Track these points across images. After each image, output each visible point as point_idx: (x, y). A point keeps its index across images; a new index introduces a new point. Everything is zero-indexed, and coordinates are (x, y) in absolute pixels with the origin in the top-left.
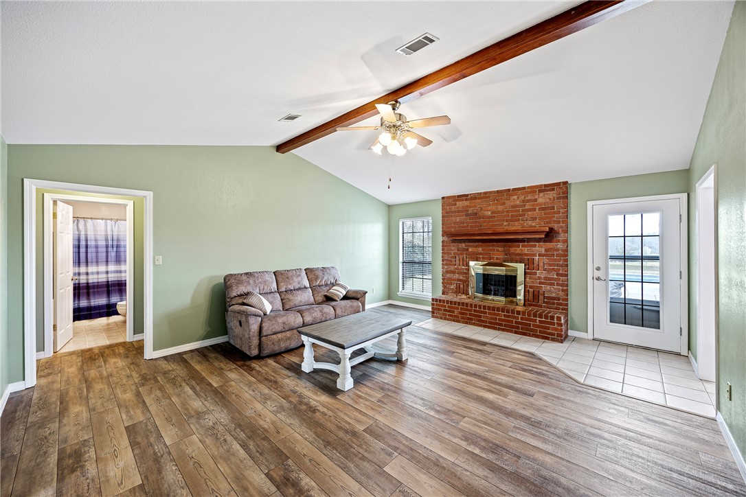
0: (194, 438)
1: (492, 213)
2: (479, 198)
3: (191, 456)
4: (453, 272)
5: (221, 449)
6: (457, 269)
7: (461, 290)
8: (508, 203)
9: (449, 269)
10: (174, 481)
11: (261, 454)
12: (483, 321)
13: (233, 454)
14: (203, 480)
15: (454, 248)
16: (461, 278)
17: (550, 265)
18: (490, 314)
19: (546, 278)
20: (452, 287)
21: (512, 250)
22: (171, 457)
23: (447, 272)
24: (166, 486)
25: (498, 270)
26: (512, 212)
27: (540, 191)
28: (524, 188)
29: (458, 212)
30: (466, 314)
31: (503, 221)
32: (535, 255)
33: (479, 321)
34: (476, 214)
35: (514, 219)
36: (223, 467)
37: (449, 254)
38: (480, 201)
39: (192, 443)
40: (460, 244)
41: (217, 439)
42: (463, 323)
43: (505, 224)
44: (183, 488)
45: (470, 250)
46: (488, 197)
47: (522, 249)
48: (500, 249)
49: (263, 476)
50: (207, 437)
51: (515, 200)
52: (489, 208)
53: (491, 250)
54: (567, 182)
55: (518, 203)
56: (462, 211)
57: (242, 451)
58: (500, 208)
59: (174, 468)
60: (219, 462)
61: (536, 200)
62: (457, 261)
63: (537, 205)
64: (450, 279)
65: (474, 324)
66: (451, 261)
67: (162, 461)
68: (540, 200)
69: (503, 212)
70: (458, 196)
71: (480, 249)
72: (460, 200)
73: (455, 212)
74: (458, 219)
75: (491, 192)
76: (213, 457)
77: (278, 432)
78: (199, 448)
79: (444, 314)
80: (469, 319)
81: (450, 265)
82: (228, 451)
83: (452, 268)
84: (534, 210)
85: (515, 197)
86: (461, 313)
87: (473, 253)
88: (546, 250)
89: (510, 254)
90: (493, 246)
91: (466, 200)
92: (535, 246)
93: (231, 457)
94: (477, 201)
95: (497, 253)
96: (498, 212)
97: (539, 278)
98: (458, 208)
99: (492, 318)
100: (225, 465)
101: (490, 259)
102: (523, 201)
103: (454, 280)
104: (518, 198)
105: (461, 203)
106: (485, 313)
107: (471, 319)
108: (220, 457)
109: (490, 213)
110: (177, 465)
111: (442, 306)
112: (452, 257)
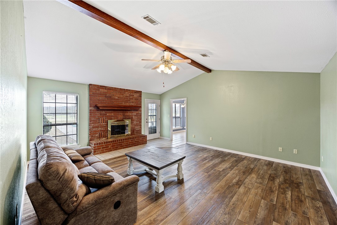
0: (240, 217)
1: (118, 98)
2: (112, 90)
3: (249, 212)
4: (98, 127)
5: (238, 204)
6: (99, 125)
7: (103, 136)
8: (125, 95)
9: (95, 126)
10: (262, 210)
11: (232, 192)
12: (123, 146)
13: (238, 199)
14: (254, 202)
15: (98, 114)
16: (102, 129)
17: (137, 119)
18: (126, 142)
19: (136, 124)
20: (97, 136)
21: (126, 114)
22: (256, 219)
23: (93, 127)
24: (266, 212)
25: (121, 123)
26: (126, 98)
27: (135, 93)
28: (130, 90)
29: (101, 94)
30: (115, 146)
31: (122, 102)
32: (133, 116)
33: (121, 146)
34: (111, 97)
35: (127, 102)
36: (245, 199)
37: (94, 117)
38: (113, 91)
39: (243, 217)
40: (102, 112)
41: (234, 208)
42: (113, 150)
43: (123, 103)
44: (261, 206)
45: (108, 114)
46: (116, 90)
47: (129, 114)
48: (121, 114)
49: (240, 189)
50: (236, 212)
51: (127, 94)
52: (117, 95)
53: (118, 114)
54: (141, 92)
55: (128, 95)
56: (103, 95)
57: (235, 197)
58: (121, 96)
59: (259, 214)
60: (244, 201)
61: (133, 96)
62: (100, 121)
63: (134, 97)
64: (95, 131)
65: (119, 149)
66: (96, 121)
67: (260, 222)
68: (135, 96)
69: (122, 98)
70: (101, 86)
71: (113, 114)
72: (102, 89)
73: (99, 94)
74: (101, 98)
75: (118, 88)
76: (244, 204)
77: (219, 190)
78: (244, 212)
79: (102, 150)
80: (116, 147)
81: (96, 123)
82: (238, 201)
83: (97, 125)
84: (133, 99)
85: (127, 93)
86: (112, 146)
87: (109, 116)
88: (136, 114)
89: (125, 116)
90: (118, 112)
91: (105, 89)
92: (133, 112)
93: (239, 199)
94: (111, 91)
95: (120, 115)
96: (121, 98)
97: (134, 124)
98: (100, 92)
99: (127, 143)
100: (244, 199)
101: (117, 118)
102: (130, 95)
103: (99, 131)
104: (128, 93)
105: (102, 90)
106: (124, 142)
107: (118, 147)
108: (242, 202)
109: (117, 97)
110: (257, 214)
111: (101, 146)
112: (97, 119)
